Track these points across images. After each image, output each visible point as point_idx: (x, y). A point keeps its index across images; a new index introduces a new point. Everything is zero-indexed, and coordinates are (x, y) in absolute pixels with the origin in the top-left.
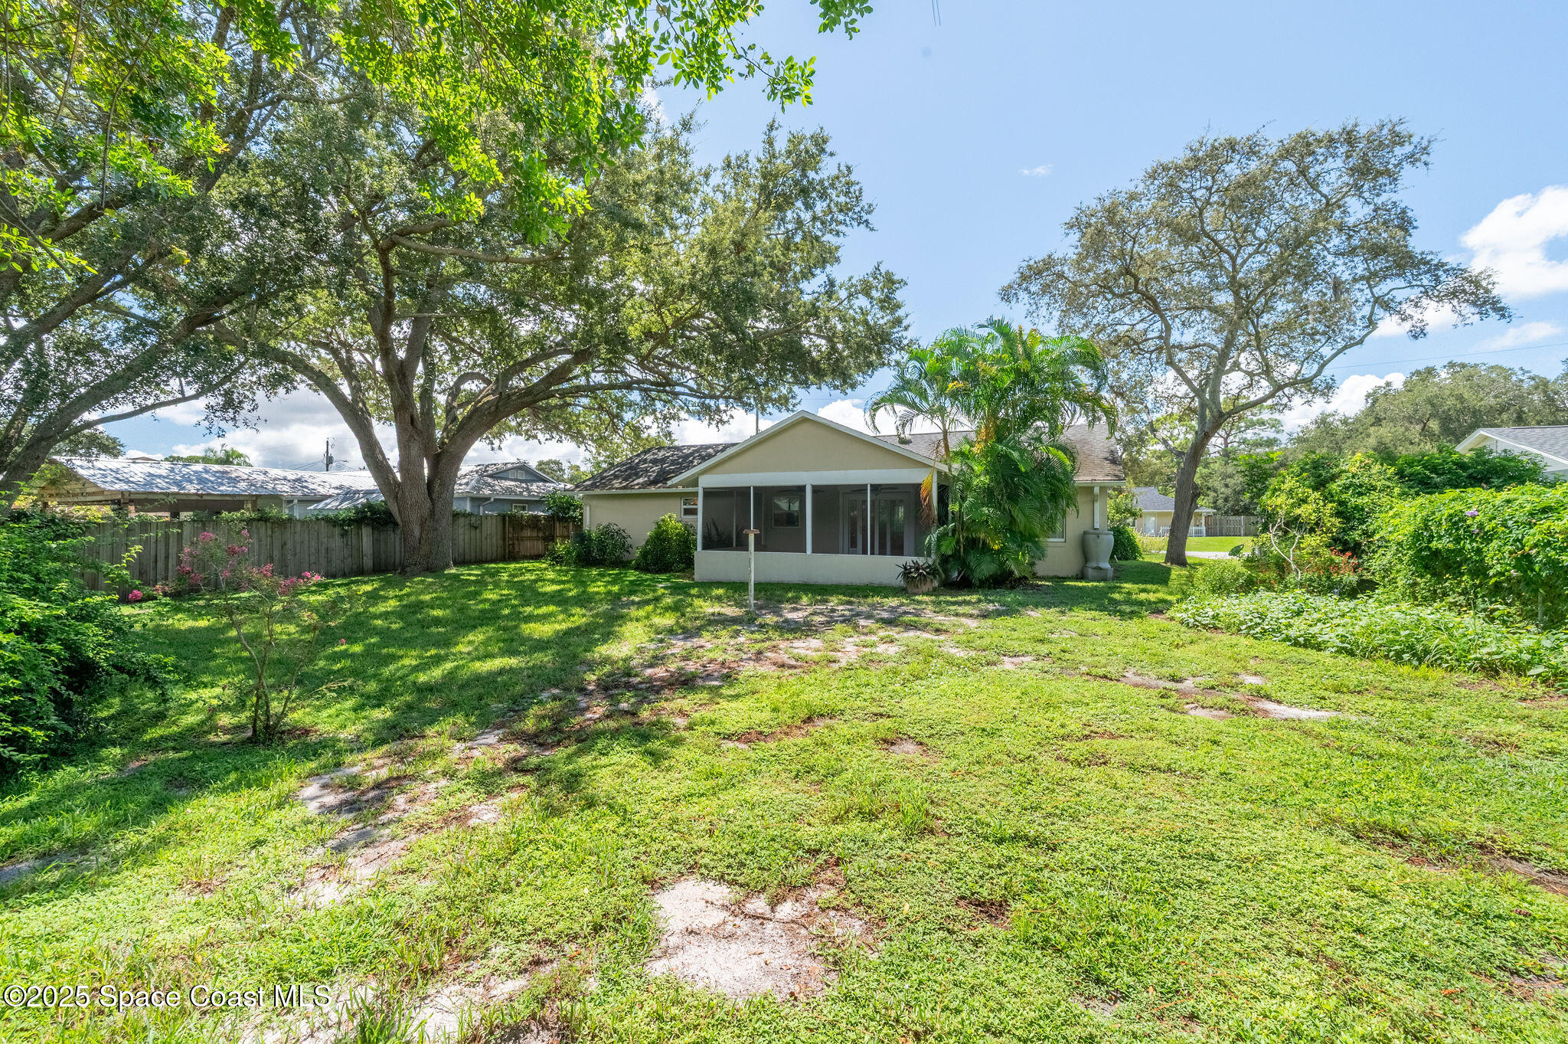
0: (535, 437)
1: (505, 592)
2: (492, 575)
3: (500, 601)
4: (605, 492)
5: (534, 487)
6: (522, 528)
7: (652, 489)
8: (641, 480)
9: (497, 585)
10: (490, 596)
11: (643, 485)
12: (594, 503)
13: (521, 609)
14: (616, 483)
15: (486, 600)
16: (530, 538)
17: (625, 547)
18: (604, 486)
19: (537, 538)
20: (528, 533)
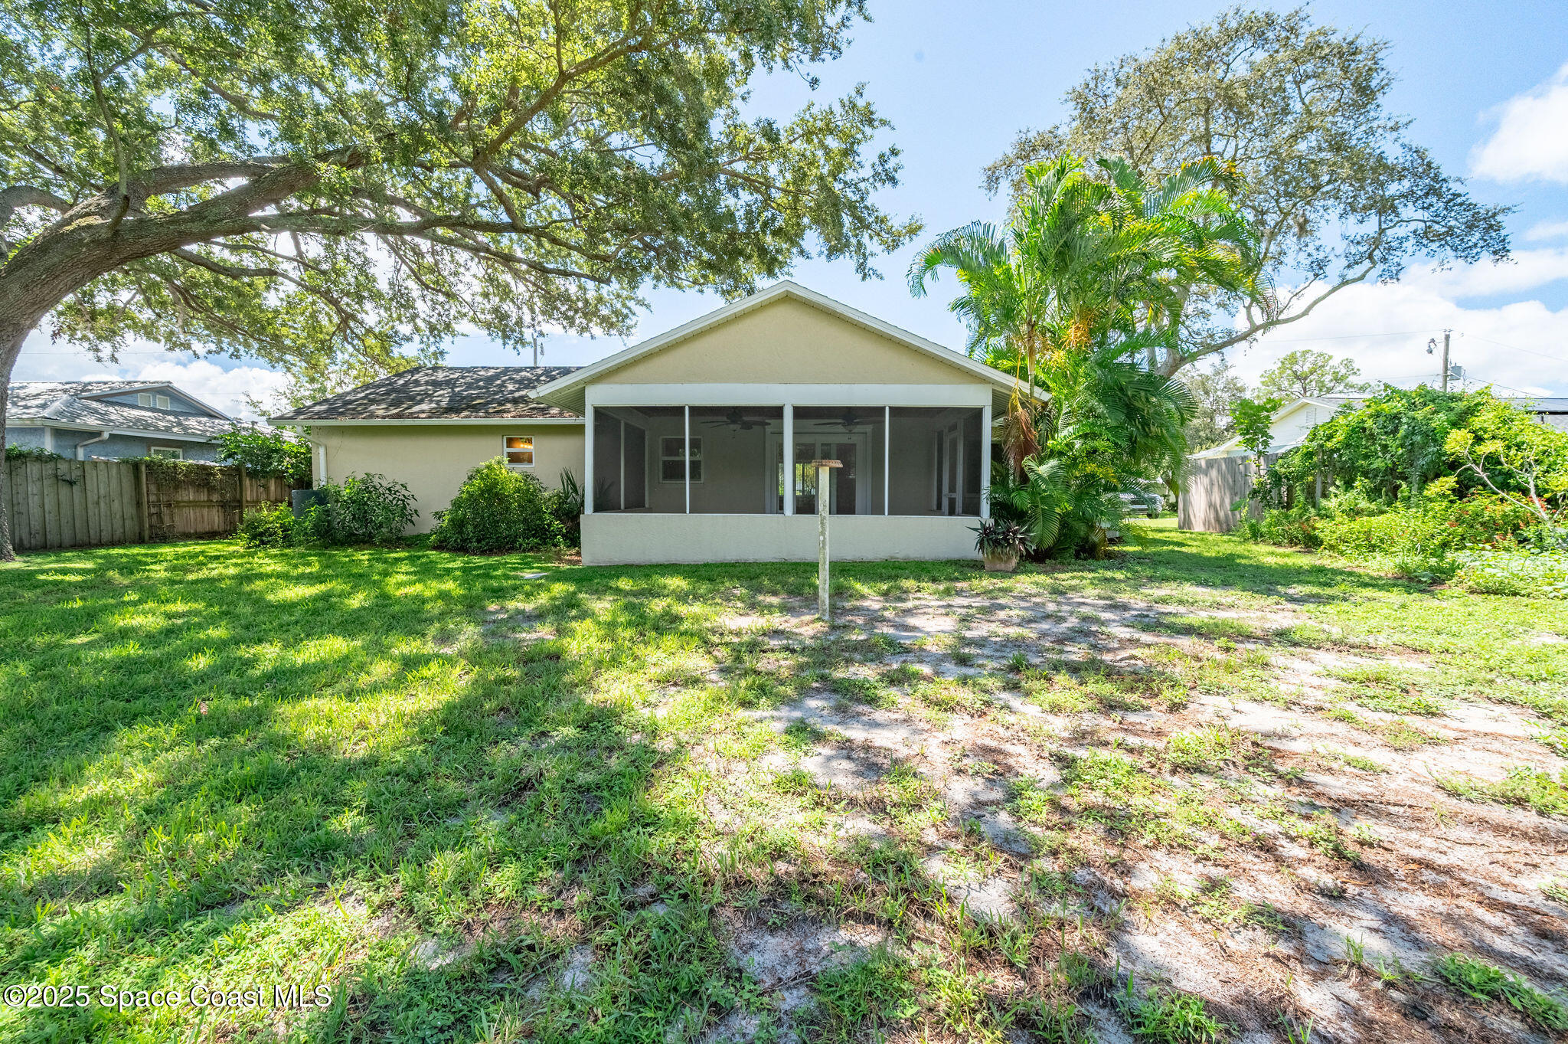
0: (187, 346)
1: (180, 607)
2: (127, 569)
3: (170, 632)
4: (359, 422)
5: (192, 422)
6: (178, 485)
7: (454, 420)
8: (425, 406)
9: (148, 592)
10: (138, 621)
11: (432, 414)
12: (334, 441)
13: (245, 652)
14: (379, 410)
15: (125, 634)
16: (194, 504)
17: (405, 513)
18: (355, 413)
19: (209, 504)
20: (190, 495)
